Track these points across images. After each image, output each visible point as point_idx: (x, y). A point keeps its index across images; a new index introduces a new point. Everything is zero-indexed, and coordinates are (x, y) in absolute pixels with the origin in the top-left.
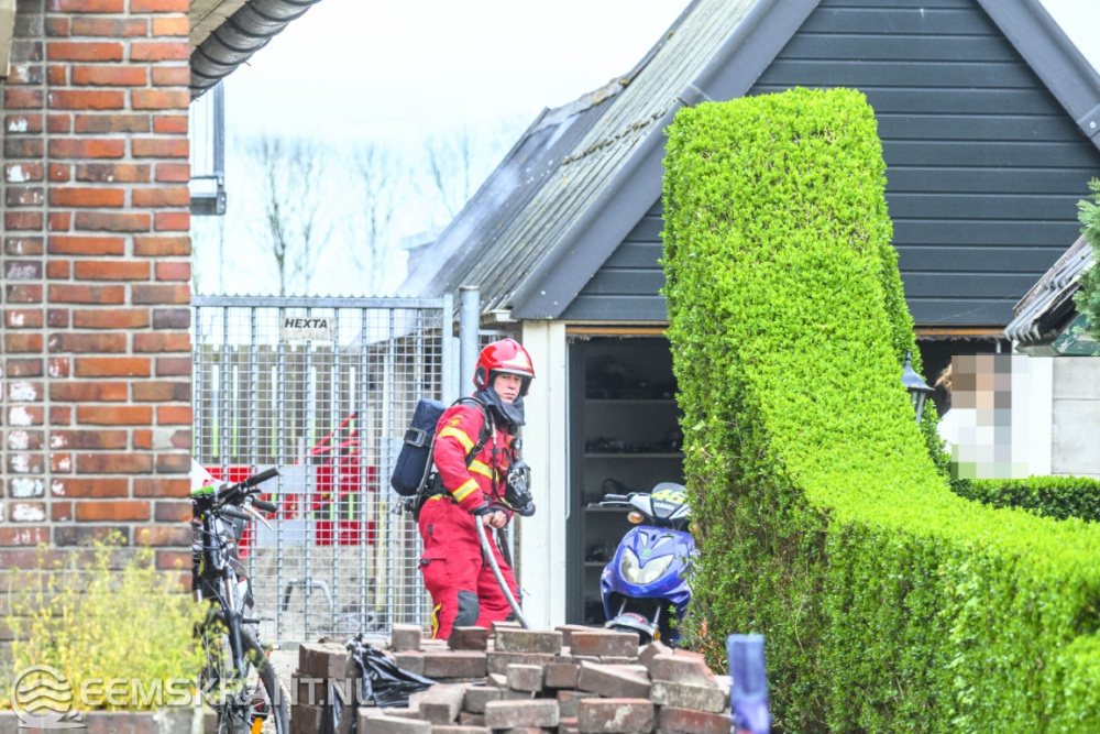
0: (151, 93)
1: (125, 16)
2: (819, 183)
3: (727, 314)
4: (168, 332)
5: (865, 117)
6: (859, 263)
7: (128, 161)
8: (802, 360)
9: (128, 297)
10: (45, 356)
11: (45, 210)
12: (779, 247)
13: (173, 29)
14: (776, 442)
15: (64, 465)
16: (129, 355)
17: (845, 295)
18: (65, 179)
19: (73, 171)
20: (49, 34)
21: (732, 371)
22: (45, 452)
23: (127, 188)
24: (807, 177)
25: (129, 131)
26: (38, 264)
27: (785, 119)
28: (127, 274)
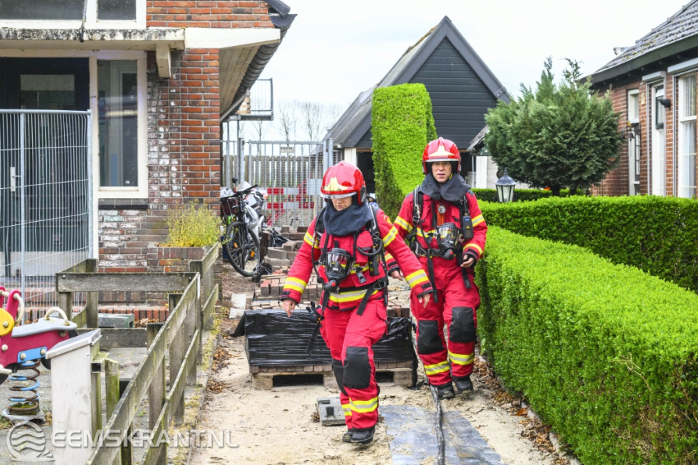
0: (209, 82)
1: (202, 61)
2: (410, 109)
4: (213, 146)
5: (424, 91)
6: (420, 130)
7: (203, 100)
8: (404, 156)
9: (203, 137)
10: (181, 152)
11: (180, 113)
12: (399, 126)
13: (215, 64)
14: (396, 178)
15: (186, 182)
16: (203, 152)
17: (416, 138)
18: (186, 105)
19: (188, 103)
20: (181, 66)
21: (385, 159)
22: (181, 178)
23: (203, 107)
24: (407, 107)
25: (203, 92)
26: (179, 128)
27: (402, 91)
28: (203, 130)
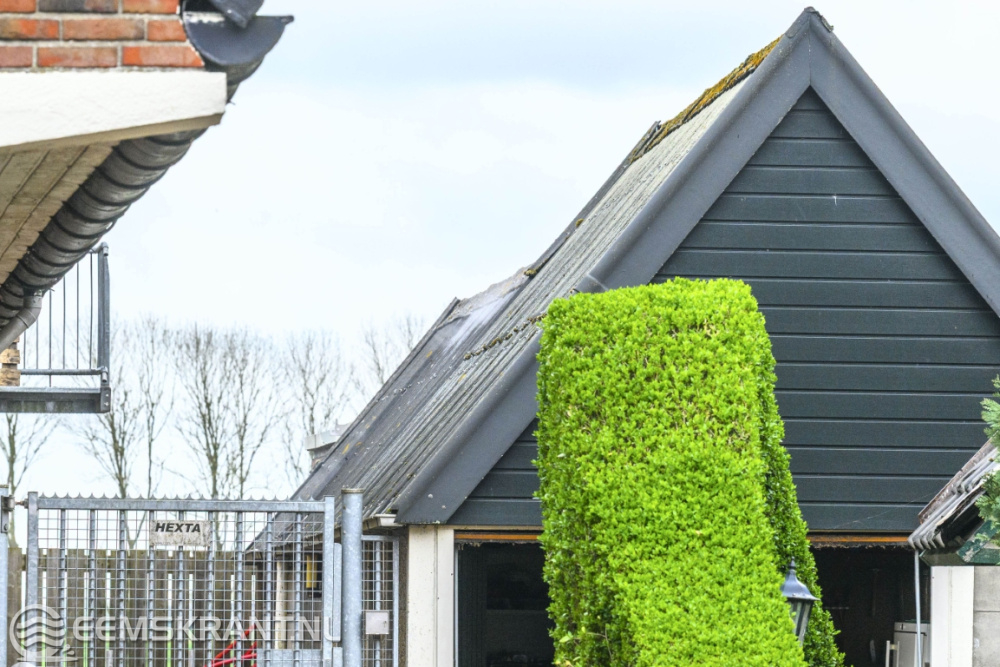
2: (696, 380)
3: (596, 519)
6: (738, 465)
8: (676, 568)
12: (653, 448)
14: (645, 655)
17: (722, 498)
24: (685, 373)
27: (662, 310)
